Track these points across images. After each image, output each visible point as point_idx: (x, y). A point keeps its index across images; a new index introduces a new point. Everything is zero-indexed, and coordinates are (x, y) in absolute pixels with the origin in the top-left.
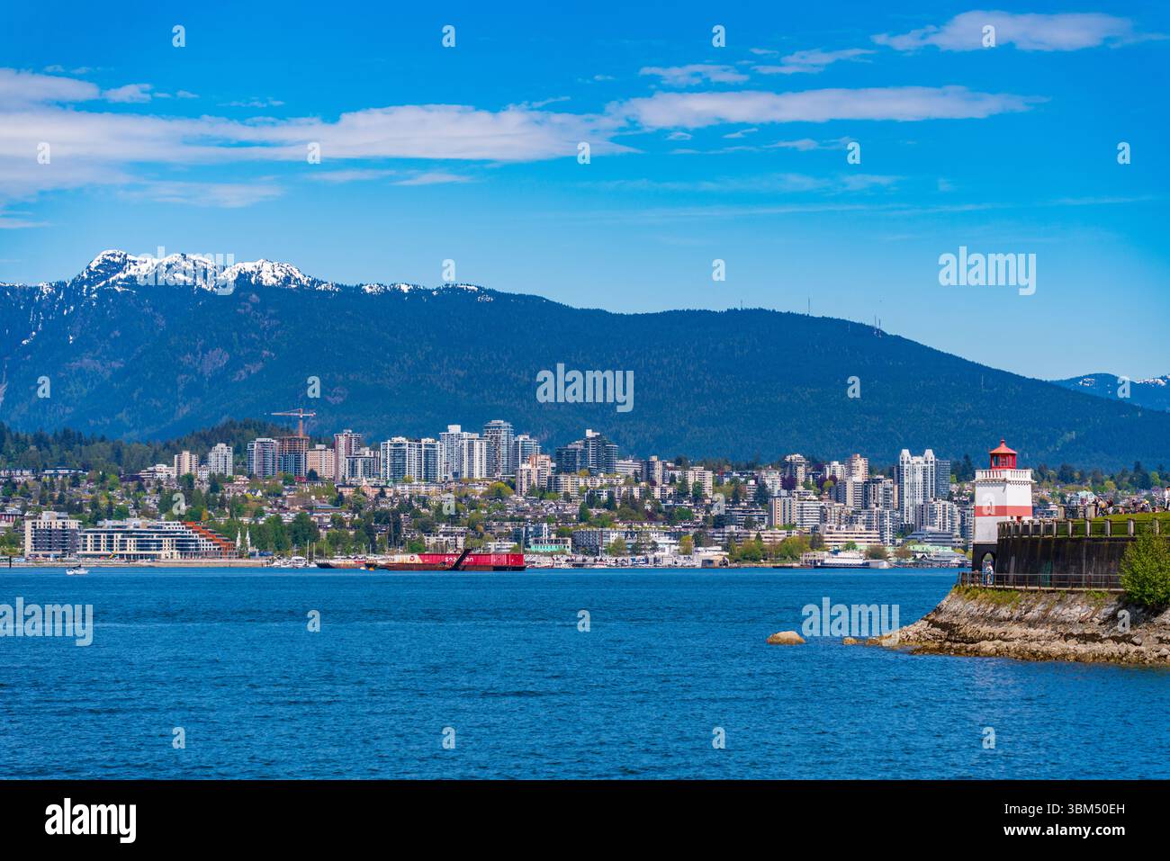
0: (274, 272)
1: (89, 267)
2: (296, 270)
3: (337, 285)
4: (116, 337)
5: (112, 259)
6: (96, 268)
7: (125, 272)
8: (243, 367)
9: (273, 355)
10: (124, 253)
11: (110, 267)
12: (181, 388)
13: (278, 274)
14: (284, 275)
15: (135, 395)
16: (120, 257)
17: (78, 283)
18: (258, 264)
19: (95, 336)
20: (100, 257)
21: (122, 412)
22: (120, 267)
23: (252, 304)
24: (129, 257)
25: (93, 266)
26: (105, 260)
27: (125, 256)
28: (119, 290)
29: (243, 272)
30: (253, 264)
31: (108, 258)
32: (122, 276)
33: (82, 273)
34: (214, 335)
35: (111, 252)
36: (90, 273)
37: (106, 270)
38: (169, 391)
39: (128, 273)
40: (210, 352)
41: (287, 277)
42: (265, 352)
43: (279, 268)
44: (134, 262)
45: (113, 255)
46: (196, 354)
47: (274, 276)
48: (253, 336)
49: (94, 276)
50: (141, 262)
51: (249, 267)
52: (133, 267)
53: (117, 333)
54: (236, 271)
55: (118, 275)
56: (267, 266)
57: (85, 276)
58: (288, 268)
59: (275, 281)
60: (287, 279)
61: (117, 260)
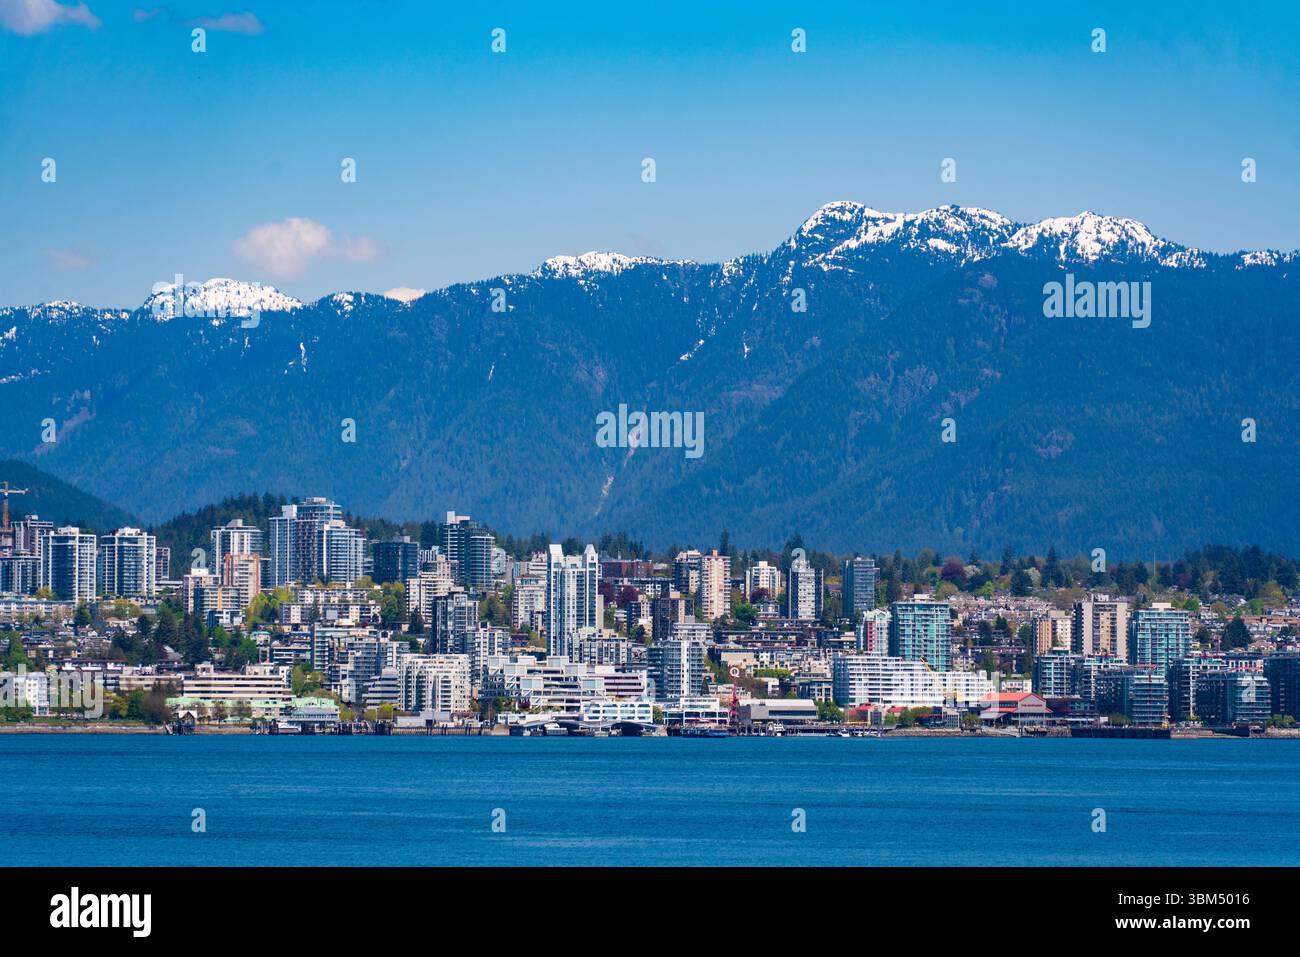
0: (1098, 232)
1: (800, 230)
2: (1140, 229)
3: (1204, 256)
4: (813, 346)
5: (838, 215)
6: (810, 232)
7: (858, 238)
8: (947, 397)
9: (998, 375)
10: (860, 206)
11: (835, 230)
12: (852, 435)
13: (1106, 236)
14: (1116, 239)
15: (779, 445)
16: (851, 212)
17: (783, 255)
18: (1076, 220)
19: (780, 346)
20: (819, 214)
21: (755, 473)
22: (851, 229)
23: (982, 289)
24: (868, 213)
25: (807, 227)
26: (827, 219)
27: (862, 211)
28: (825, 269)
29: (1046, 235)
30: (1068, 220)
31: (831, 214)
32: (853, 244)
33: (789, 241)
34: (917, 343)
35: (838, 204)
36: (801, 240)
37: (827, 235)
38: (832, 437)
39: (864, 238)
40: (906, 372)
41: (1121, 241)
42: (987, 371)
43: (1109, 227)
44: (874, 220)
45: (842, 210)
46: (885, 376)
47: (1098, 240)
48: (980, 343)
49: (808, 245)
50: (887, 221)
51: (1058, 225)
52: (872, 229)
53: (816, 340)
54: (1034, 232)
55: (846, 243)
56: (1090, 223)
57: (793, 244)
58: (1127, 226)
59: (1098, 247)
60: (1122, 244)
61: (847, 217)
